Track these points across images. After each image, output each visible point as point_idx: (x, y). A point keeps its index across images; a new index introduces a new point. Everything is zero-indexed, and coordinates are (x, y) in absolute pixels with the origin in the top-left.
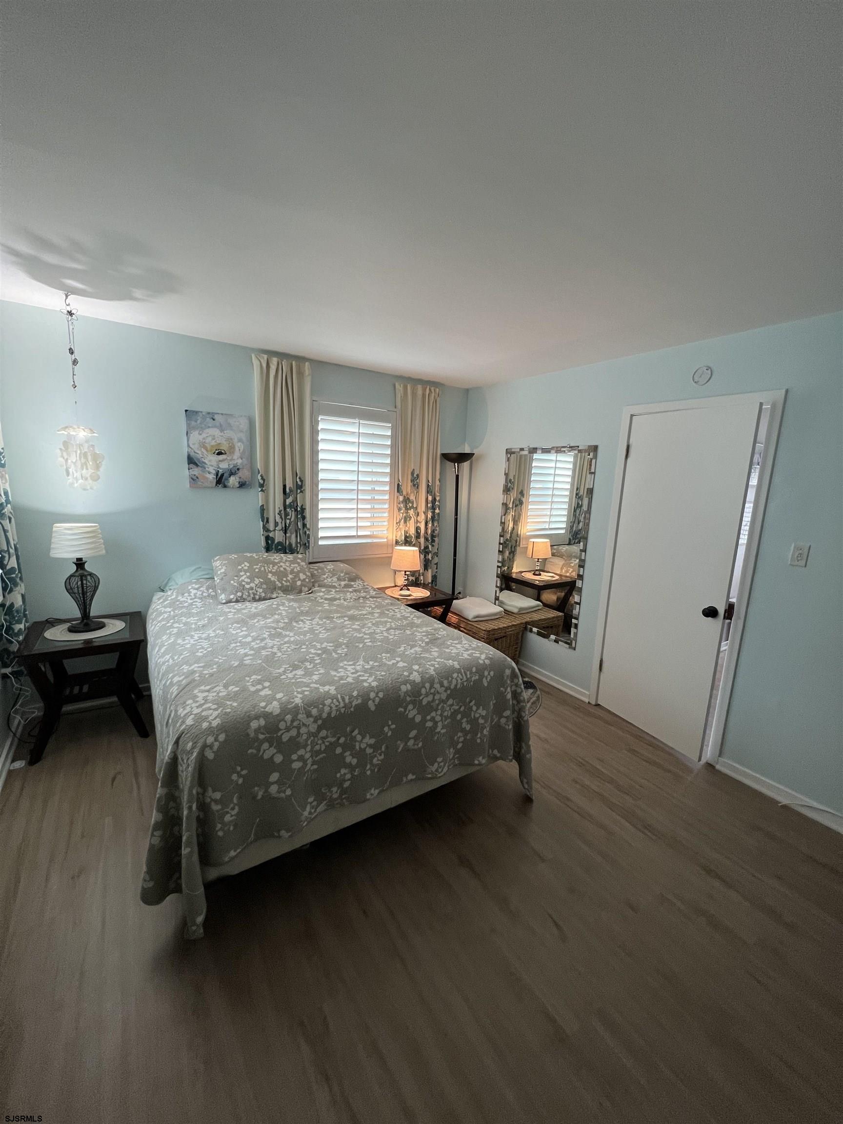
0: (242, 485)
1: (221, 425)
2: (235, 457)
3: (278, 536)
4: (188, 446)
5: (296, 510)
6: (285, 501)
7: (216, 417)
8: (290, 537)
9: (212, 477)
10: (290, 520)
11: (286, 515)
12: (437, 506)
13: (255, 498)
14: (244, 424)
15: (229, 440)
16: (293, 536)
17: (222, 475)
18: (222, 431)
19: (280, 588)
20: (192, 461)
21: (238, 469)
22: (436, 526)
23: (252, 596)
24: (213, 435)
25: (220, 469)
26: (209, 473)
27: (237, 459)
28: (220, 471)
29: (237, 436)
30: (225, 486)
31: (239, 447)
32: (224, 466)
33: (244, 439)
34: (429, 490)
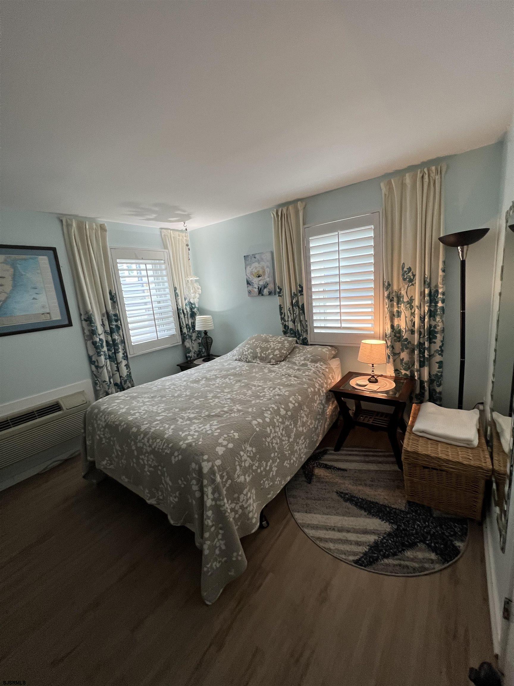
0: (270, 293)
1: (258, 260)
2: (266, 277)
3: (291, 325)
4: (246, 275)
5: (299, 307)
6: (292, 302)
7: (256, 256)
8: (297, 325)
9: (256, 290)
10: (296, 314)
11: (293, 311)
12: (440, 299)
13: (276, 300)
14: (268, 256)
15: (263, 268)
16: (299, 325)
17: (261, 289)
18: (259, 263)
19: (259, 358)
20: (248, 283)
21: (268, 284)
22: (439, 321)
23: (245, 359)
24: (255, 267)
25: (260, 285)
26: (255, 288)
27: (267, 278)
28: (260, 286)
29: (266, 263)
30: (262, 295)
31: (268, 271)
32: (261, 283)
33: (269, 265)
34: (426, 283)
